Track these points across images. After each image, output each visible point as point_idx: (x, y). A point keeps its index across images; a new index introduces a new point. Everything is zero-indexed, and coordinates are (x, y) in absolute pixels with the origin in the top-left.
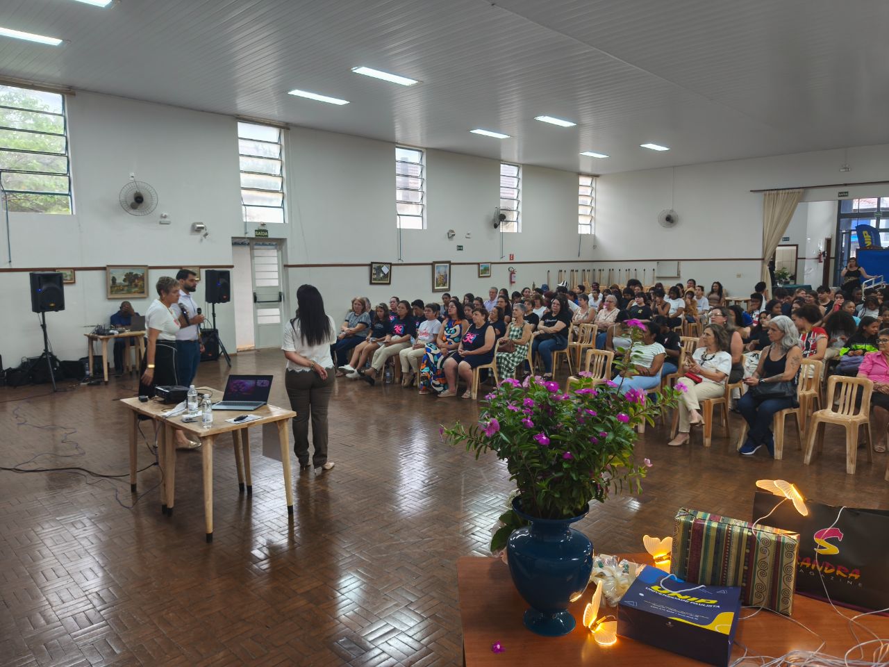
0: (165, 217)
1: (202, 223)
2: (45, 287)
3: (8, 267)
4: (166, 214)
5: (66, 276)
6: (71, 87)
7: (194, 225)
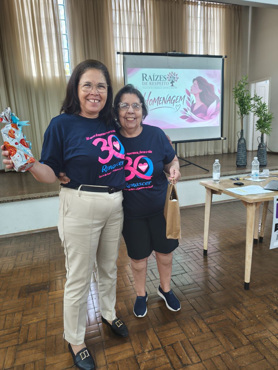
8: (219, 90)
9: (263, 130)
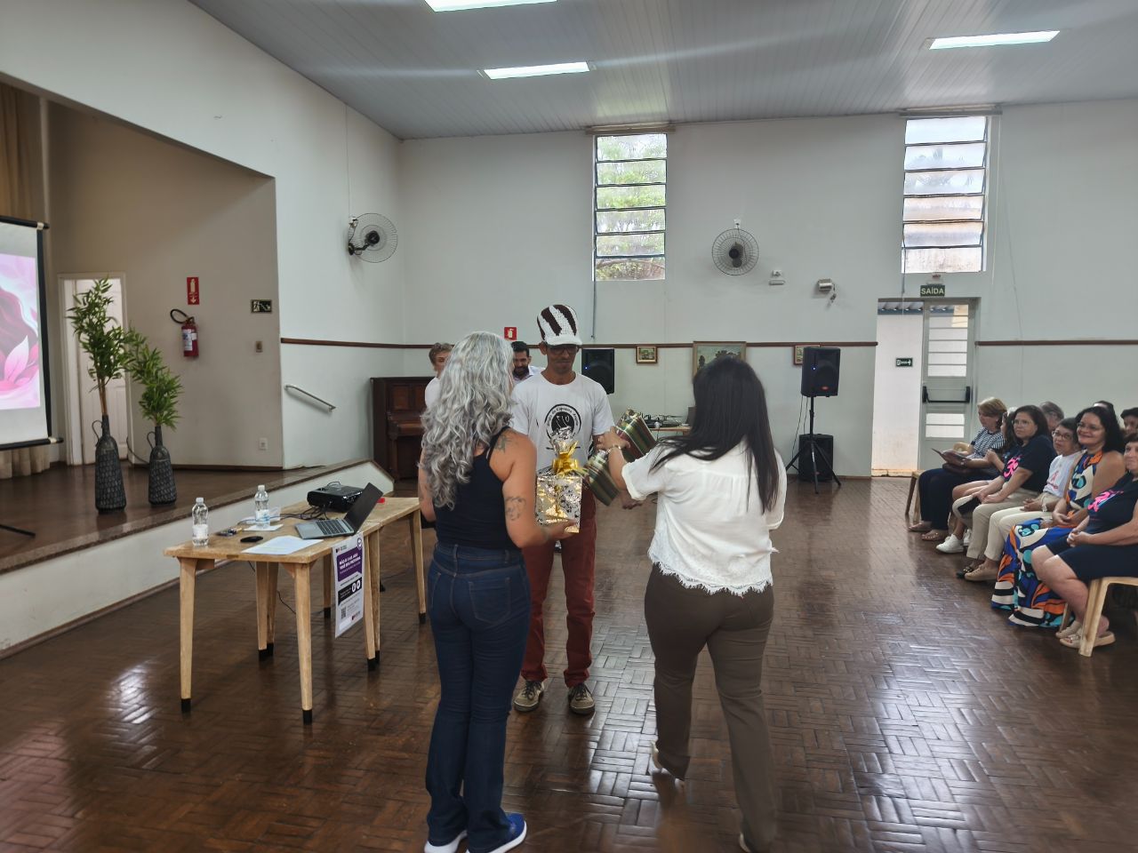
0: (777, 275)
1: (829, 281)
2: (593, 364)
3: (591, 343)
4: (779, 271)
5: (648, 354)
6: (671, 122)
7: (818, 284)
8: (32, 311)
9: (158, 415)
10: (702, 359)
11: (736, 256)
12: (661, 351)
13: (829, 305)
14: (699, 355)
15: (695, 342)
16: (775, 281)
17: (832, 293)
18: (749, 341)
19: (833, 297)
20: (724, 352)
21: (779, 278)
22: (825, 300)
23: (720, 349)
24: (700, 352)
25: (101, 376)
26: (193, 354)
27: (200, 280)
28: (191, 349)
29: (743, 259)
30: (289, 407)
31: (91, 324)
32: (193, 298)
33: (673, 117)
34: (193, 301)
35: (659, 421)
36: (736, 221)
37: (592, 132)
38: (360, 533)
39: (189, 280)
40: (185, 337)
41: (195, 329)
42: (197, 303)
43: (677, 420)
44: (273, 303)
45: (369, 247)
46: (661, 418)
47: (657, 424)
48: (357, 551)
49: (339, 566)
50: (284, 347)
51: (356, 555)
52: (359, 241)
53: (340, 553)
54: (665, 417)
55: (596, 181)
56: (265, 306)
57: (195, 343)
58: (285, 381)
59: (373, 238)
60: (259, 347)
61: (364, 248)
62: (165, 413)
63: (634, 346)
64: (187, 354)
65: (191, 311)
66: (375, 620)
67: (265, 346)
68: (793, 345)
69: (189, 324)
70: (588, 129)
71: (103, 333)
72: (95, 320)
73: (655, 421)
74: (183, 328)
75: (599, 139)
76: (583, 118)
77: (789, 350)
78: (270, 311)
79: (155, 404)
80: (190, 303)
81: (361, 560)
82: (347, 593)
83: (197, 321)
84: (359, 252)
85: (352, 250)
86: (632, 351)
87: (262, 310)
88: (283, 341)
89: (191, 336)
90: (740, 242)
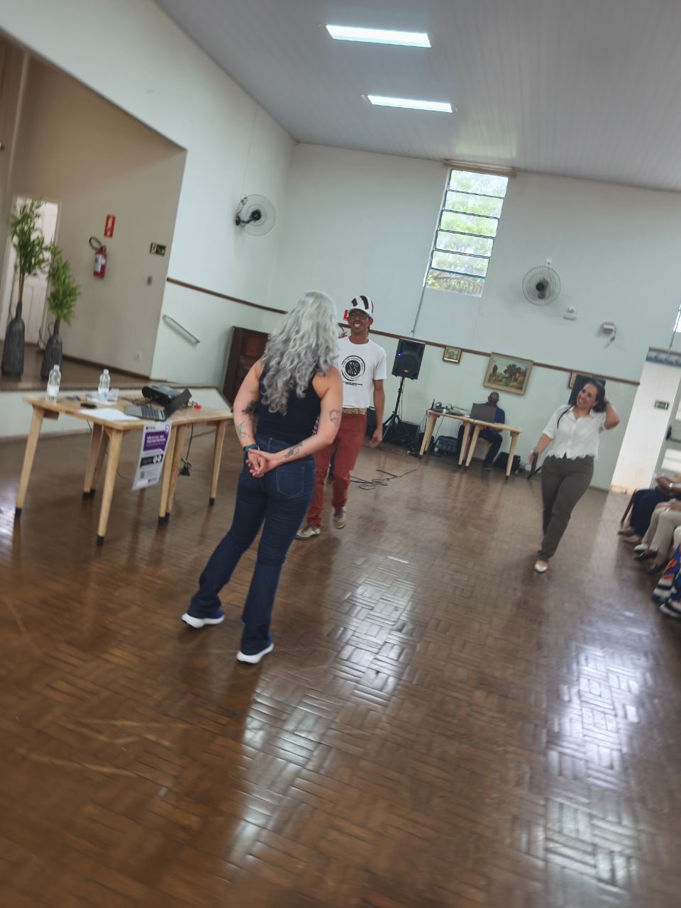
0: (572, 311)
1: (612, 324)
2: (405, 353)
3: (411, 336)
4: (575, 309)
5: (453, 354)
6: (514, 168)
7: (602, 326)
9: (60, 312)
10: (495, 368)
11: (541, 287)
12: (465, 355)
13: (608, 345)
14: (494, 364)
15: (493, 353)
16: (569, 316)
17: (613, 334)
18: (536, 361)
19: (613, 339)
20: (514, 366)
21: (573, 315)
22: (606, 339)
23: (511, 362)
24: (495, 362)
25: (22, 272)
26: (100, 274)
27: (116, 219)
28: (99, 269)
29: (547, 293)
30: (163, 331)
31: (22, 230)
32: (109, 231)
33: (516, 165)
34: (109, 233)
35: (447, 408)
36: (548, 260)
37: (450, 164)
38: (170, 422)
39: (108, 218)
40: (96, 260)
41: (105, 256)
42: (111, 235)
43: (462, 412)
44: (167, 249)
45: (252, 222)
46: (449, 407)
47: (445, 411)
48: (164, 434)
49: (146, 439)
50: (168, 285)
51: (162, 436)
52: (245, 216)
53: (150, 430)
54: (452, 408)
55: (444, 205)
56: (160, 250)
57: (103, 267)
58: (165, 311)
59: (256, 216)
60: (150, 281)
61: (248, 222)
62: (65, 311)
63: (444, 346)
64: (96, 273)
65: (106, 241)
66: (169, 490)
67: (154, 281)
68: (571, 371)
69: (102, 251)
70: (446, 162)
71: (29, 239)
72: (26, 228)
73: (444, 408)
74: (96, 253)
75: (454, 172)
76: (443, 151)
77: (567, 375)
78: (163, 254)
79: (59, 303)
80: (105, 234)
81: (165, 442)
82: (147, 461)
83: (108, 251)
84: (243, 224)
85: (238, 222)
86: (441, 350)
87: (157, 252)
88: (169, 280)
89: (101, 260)
90: (548, 280)
